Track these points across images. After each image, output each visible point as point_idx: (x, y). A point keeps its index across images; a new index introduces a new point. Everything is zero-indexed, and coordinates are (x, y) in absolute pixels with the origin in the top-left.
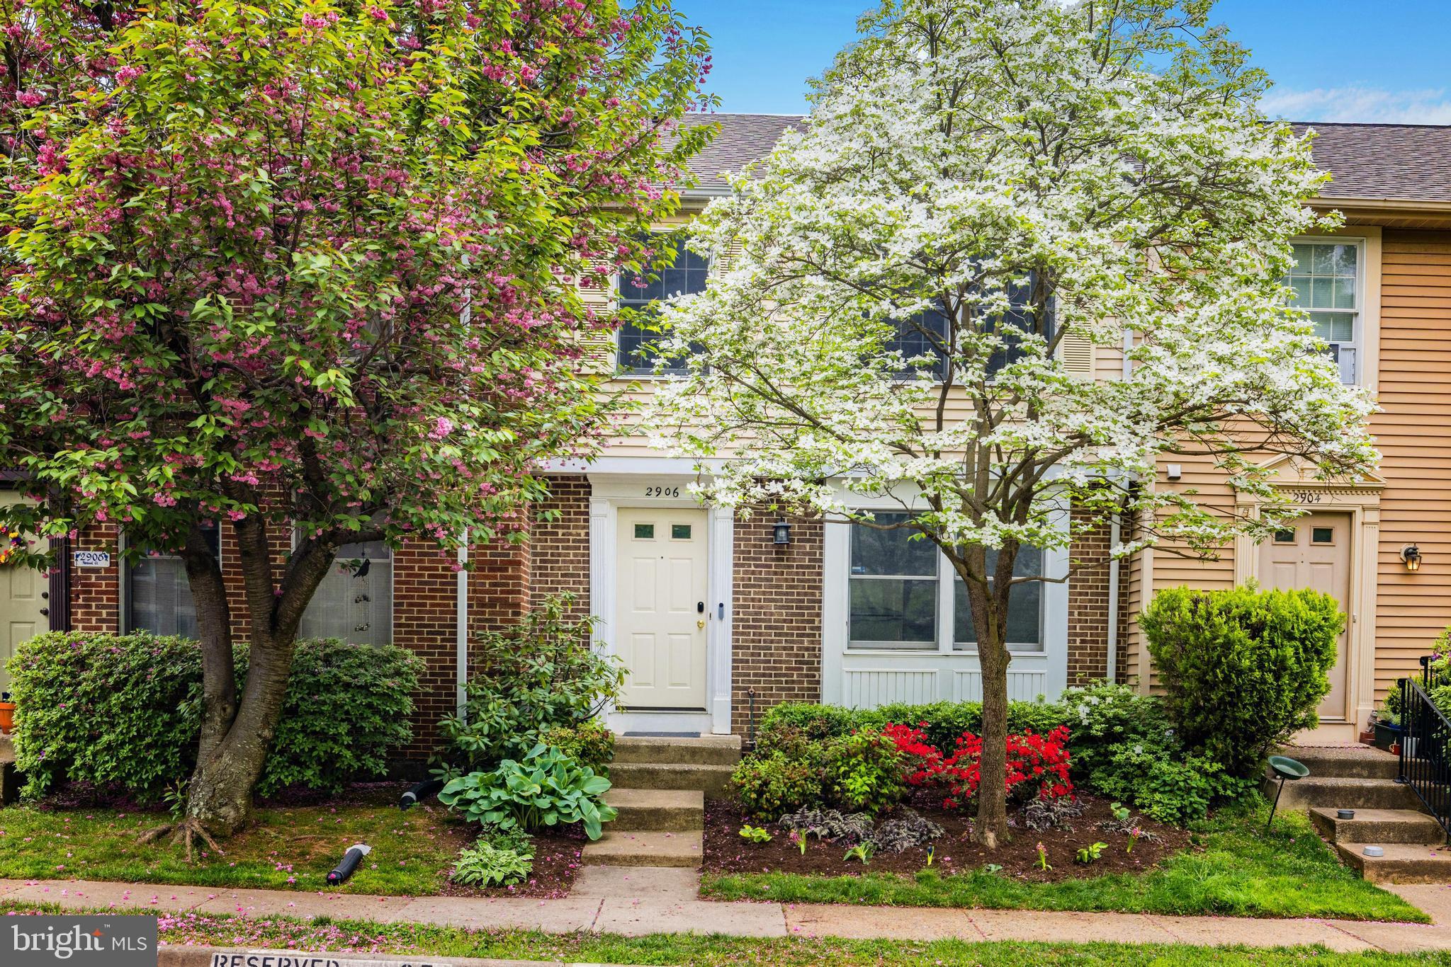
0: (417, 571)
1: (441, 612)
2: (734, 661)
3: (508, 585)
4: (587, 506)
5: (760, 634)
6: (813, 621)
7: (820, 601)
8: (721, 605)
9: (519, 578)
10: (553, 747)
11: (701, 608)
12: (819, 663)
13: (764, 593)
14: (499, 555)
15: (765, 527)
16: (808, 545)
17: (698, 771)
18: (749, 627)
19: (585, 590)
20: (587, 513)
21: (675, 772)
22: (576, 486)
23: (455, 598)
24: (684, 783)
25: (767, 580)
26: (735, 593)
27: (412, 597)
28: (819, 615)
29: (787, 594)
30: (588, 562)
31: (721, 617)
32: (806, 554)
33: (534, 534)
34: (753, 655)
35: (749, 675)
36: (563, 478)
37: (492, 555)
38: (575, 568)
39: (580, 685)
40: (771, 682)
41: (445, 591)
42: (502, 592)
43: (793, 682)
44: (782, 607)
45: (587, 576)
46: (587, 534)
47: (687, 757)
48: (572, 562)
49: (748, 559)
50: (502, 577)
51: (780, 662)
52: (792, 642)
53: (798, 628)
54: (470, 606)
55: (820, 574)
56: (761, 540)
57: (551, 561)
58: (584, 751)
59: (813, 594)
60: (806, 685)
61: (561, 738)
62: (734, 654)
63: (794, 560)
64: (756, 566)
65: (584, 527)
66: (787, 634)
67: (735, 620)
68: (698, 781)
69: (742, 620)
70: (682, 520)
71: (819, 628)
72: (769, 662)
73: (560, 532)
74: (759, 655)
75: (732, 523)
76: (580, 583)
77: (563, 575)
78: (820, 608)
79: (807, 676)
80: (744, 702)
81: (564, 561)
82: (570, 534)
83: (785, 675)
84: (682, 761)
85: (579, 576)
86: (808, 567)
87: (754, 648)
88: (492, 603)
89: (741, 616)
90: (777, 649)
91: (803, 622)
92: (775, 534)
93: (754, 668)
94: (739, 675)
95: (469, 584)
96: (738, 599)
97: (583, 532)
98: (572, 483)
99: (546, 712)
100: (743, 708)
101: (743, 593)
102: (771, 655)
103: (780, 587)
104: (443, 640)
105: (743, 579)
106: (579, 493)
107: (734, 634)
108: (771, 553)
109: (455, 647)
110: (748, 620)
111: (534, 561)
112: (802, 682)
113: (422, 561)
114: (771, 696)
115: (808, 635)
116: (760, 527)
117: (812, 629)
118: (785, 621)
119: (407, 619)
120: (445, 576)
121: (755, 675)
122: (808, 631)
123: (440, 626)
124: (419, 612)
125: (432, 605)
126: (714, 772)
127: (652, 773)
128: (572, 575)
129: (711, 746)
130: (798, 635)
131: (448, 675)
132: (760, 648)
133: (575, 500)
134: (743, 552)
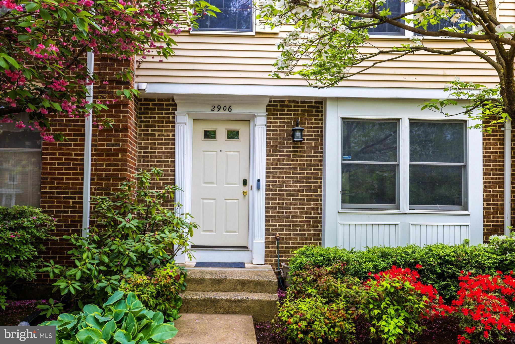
0: (57, 156)
1: (73, 184)
2: (266, 216)
3: (118, 165)
4: (174, 118)
5: (283, 199)
6: (317, 191)
7: (321, 178)
8: (259, 181)
9: (126, 160)
10: (130, 293)
11: (245, 183)
12: (320, 218)
13: (286, 173)
14: (113, 145)
15: (286, 131)
16: (313, 143)
17: (248, 300)
18: (276, 195)
19: (172, 171)
20: (174, 122)
21: (230, 301)
22: (167, 105)
23: (82, 174)
24: (237, 309)
25: (287, 164)
26: (267, 173)
27: (54, 174)
28: (320, 187)
29: (300, 173)
30: (174, 153)
31: (259, 188)
32: (312, 148)
33: (140, 135)
34: (278, 212)
35: (276, 226)
36: (159, 100)
37: (108, 145)
38: (165, 157)
39: (158, 237)
40: (290, 230)
41: (76, 169)
42: (114, 170)
43: (304, 230)
44: (297, 182)
45: (174, 162)
46: (174, 135)
47: (239, 287)
48: (164, 153)
49: (276, 151)
50: (114, 160)
51: (296, 217)
52: (303, 204)
53: (307, 196)
54: (92, 179)
55: (321, 161)
56: (284, 139)
57: (151, 153)
58: (158, 293)
59: (317, 174)
60: (312, 232)
61: (138, 285)
62: (266, 212)
63: (305, 152)
64: (281, 156)
65: (172, 131)
66: (300, 200)
67: (267, 190)
68: (248, 308)
69: (272, 190)
70: (234, 127)
71: (320, 196)
72: (289, 217)
73: (157, 134)
74: (283, 213)
75: (265, 128)
76: (169, 166)
77: (158, 162)
78: (321, 183)
79: (313, 226)
80: (273, 243)
81: (159, 153)
82: (163, 135)
83: (299, 226)
84: (235, 289)
85: (168, 161)
86: (313, 156)
87: (279, 208)
88: (107, 178)
89: (271, 187)
90: (294, 208)
91: (310, 191)
92: (293, 135)
93: (279, 221)
94: (270, 225)
95: (92, 165)
96: (269, 177)
97: (171, 134)
98: (165, 103)
99: (131, 259)
100: (272, 247)
101: (272, 173)
102: (290, 213)
103: (296, 169)
104: (74, 203)
105: (272, 164)
106: (169, 109)
107: (267, 199)
108: (290, 147)
109: (81, 208)
110: (275, 190)
111: (140, 152)
112: (310, 230)
113: (61, 149)
114: (290, 239)
115: (314, 200)
116: (283, 131)
117: (316, 196)
118: (299, 191)
119: (50, 188)
120: (76, 160)
121: (280, 226)
122: (313, 197)
123: (72, 193)
124: (58, 183)
125: (67, 179)
126: (260, 301)
127: (214, 302)
128: (164, 161)
129: (256, 278)
130: (307, 200)
131: (77, 226)
132: (283, 208)
133: (166, 114)
134: (272, 147)
